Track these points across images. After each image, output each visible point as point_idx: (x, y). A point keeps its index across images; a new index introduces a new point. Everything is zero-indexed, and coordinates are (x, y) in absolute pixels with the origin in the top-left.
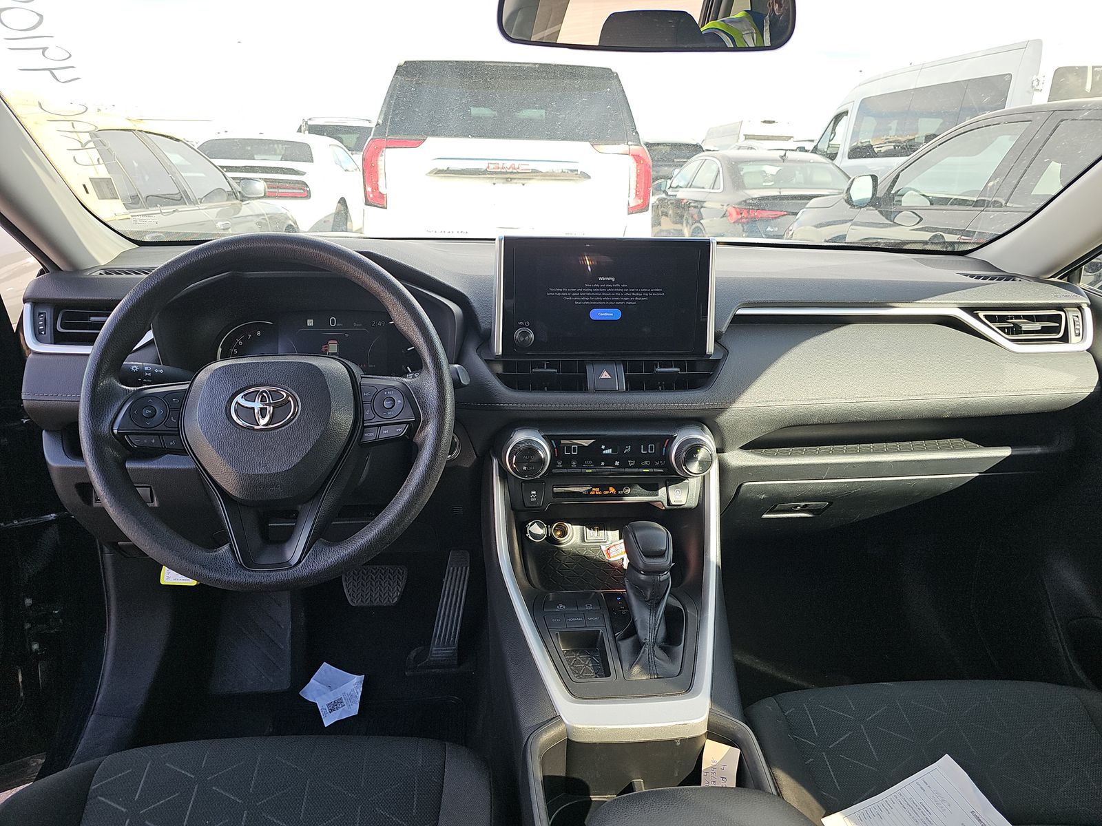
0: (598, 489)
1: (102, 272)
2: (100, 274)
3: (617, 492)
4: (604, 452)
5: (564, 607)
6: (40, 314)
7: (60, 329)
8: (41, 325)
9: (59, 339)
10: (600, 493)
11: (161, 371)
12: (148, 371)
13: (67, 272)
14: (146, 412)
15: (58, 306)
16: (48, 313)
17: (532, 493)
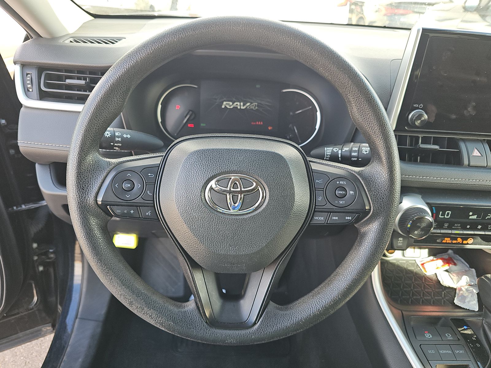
0: (449, 239)
1: (72, 40)
2: (71, 42)
3: (463, 242)
4: (470, 217)
5: (431, 336)
6: (27, 74)
7: (43, 88)
8: (29, 84)
9: (43, 96)
10: (450, 242)
11: (129, 136)
12: (118, 137)
13: (46, 38)
14: (126, 186)
15: (41, 69)
16: (34, 73)
17: (399, 239)
